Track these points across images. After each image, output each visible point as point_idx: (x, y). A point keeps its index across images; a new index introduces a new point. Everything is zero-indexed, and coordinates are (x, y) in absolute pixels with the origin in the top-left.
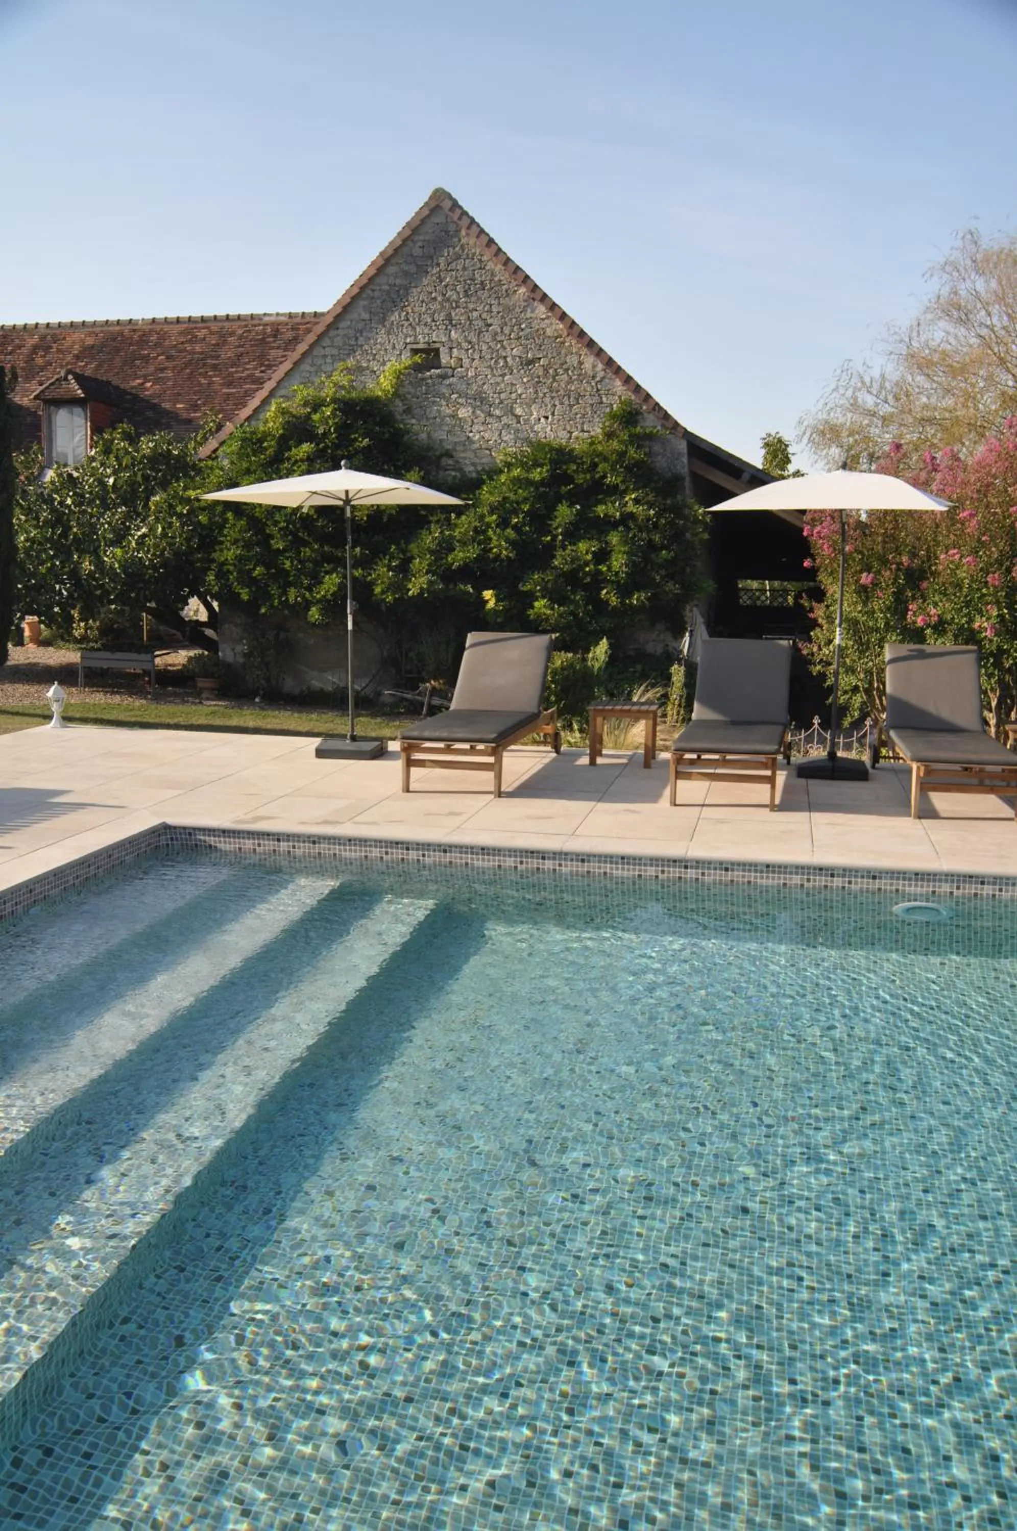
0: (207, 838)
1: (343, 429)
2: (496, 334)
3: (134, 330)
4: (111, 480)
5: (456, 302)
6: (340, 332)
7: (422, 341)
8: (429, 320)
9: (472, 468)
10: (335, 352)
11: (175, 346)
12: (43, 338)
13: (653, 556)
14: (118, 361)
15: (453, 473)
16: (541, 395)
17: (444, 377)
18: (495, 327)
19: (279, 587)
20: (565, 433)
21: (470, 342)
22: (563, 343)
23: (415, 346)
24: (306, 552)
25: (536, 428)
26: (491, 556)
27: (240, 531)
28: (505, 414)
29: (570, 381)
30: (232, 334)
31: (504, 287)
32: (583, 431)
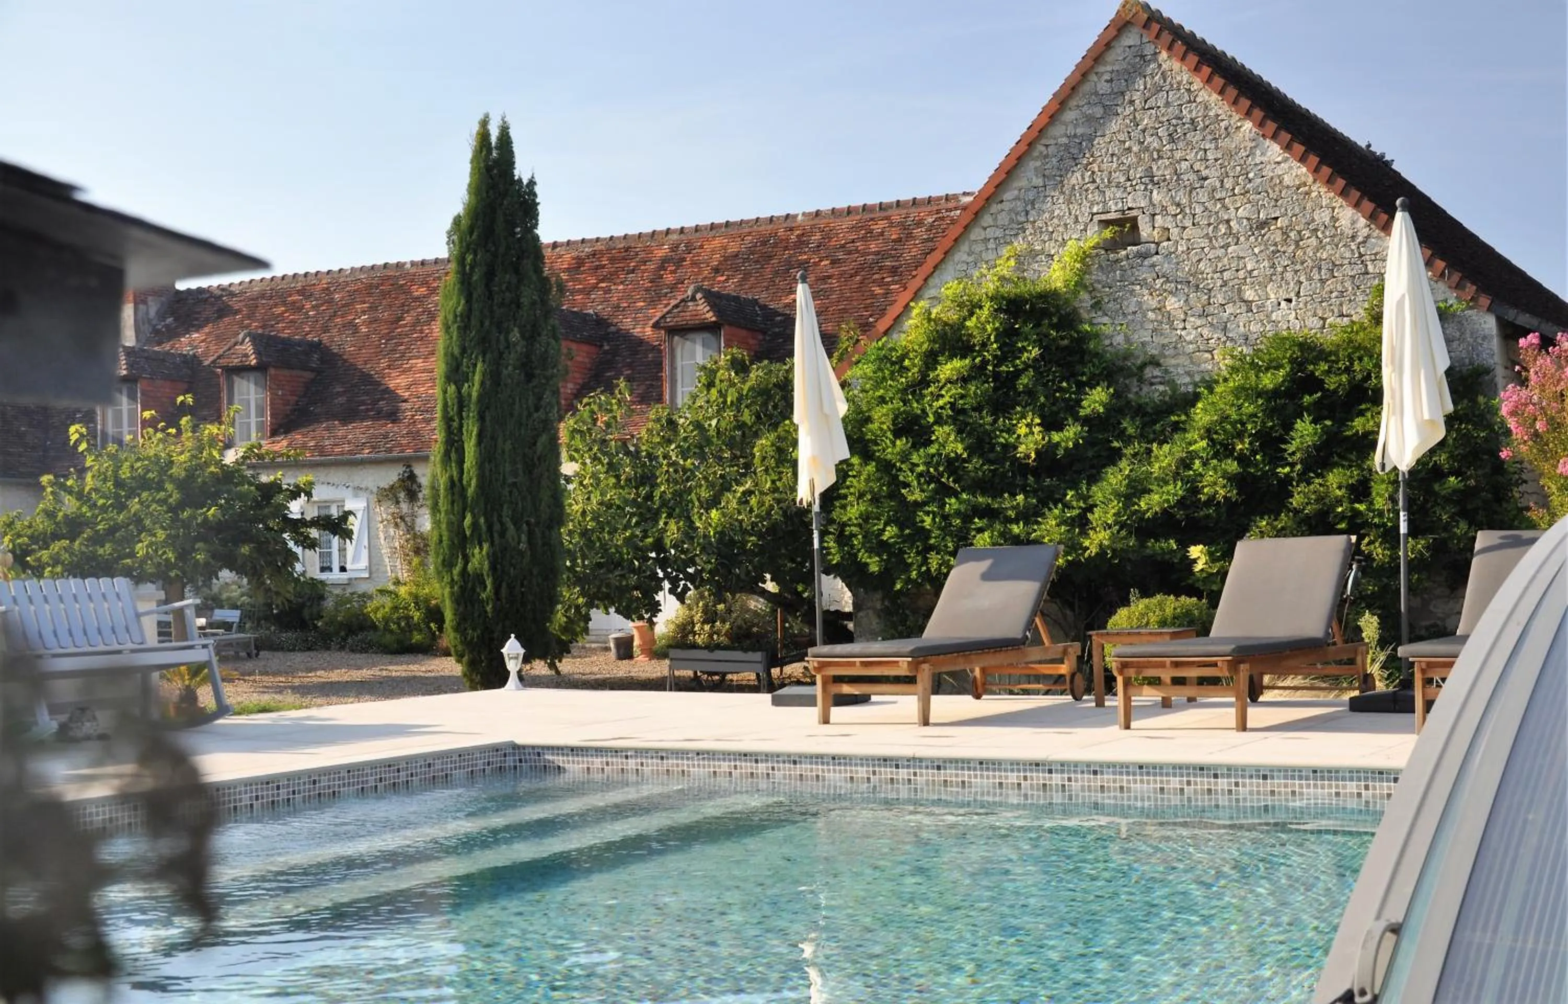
0: (555, 758)
1: (1007, 336)
2: (1214, 190)
3: (791, 229)
4: (714, 422)
5: (1158, 151)
6: (1006, 206)
7: (1114, 208)
8: (1122, 179)
9: (1187, 380)
10: (999, 233)
11: (843, 246)
12: (674, 248)
13: (1436, 487)
14: (768, 272)
15: (1161, 388)
16: (1280, 269)
17: (1144, 256)
18: (1213, 181)
19: (918, 553)
20: (1315, 320)
21: (1178, 205)
22: (1308, 193)
23: (1104, 217)
24: (952, 504)
25: (1274, 317)
26: (1203, 498)
27: (868, 480)
28: (1231, 301)
29: (1321, 246)
30: (919, 223)
31: (1223, 124)
32: (1342, 315)
